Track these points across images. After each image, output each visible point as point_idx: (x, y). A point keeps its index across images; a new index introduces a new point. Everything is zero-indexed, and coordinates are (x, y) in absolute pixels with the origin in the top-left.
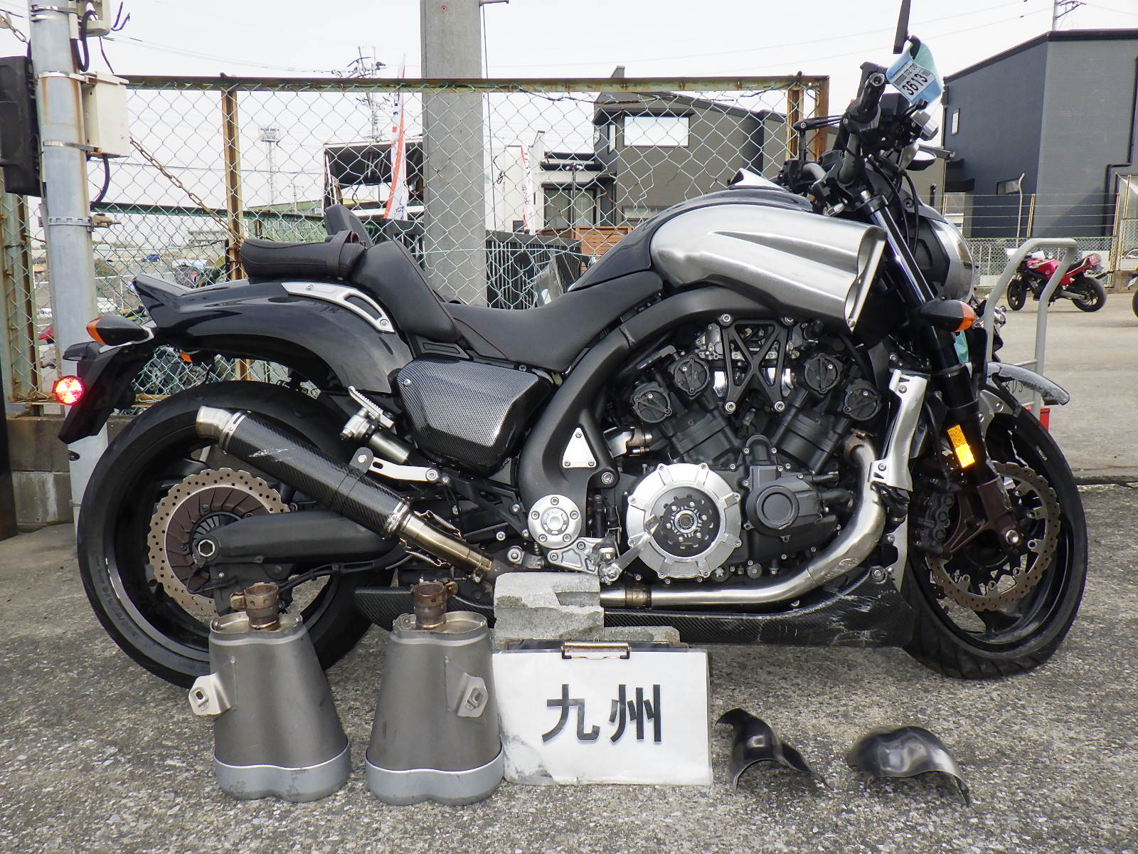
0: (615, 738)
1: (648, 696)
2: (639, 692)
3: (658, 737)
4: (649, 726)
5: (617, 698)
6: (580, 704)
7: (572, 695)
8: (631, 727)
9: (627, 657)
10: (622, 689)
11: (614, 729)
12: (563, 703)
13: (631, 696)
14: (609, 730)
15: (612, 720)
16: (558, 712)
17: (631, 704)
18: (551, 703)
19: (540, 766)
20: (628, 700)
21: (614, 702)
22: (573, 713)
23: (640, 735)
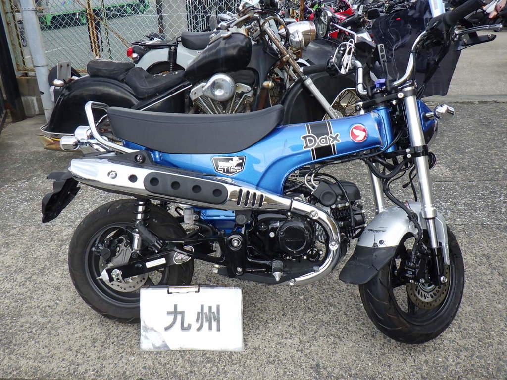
0: (199, 329)
1: (214, 310)
2: (210, 308)
3: (218, 330)
4: (214, 324)
5: (200, 311)
6: (182, 313)
7: (179, 309)
8: (206, 325)
9: (198, 292)
10: (202, 307)
11: (198, 325)
12: (175, 312)
13: (206, 310)
14: (195, 325)
15: (197, 320)
16: (172, 317)
17: (206, 313)
18: (169, 313)
19: (163, 342)
20: (205, 311)
21: (198, 313)
22: (179, 317)
23: (210, 328)
